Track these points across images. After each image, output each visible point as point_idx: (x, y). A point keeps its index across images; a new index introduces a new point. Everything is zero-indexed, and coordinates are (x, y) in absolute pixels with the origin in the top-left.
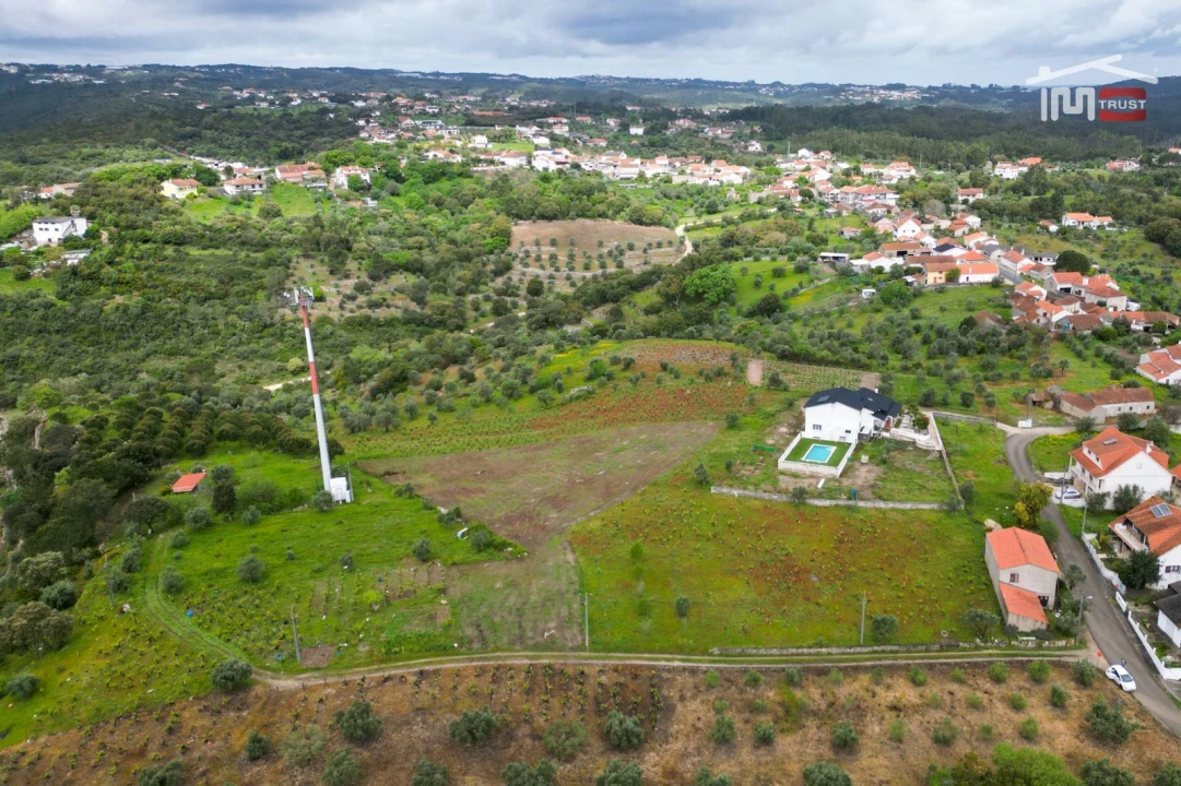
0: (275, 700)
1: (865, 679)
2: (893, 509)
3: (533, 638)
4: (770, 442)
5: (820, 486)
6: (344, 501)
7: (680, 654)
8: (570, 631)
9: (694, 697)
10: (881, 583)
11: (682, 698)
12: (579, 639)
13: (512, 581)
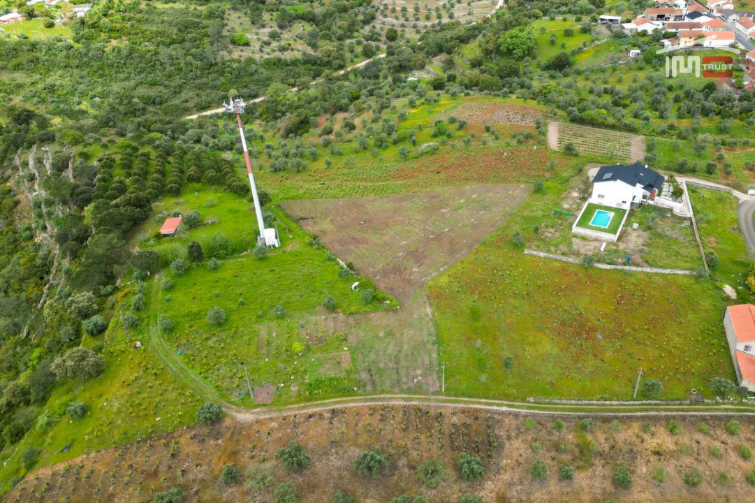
0: (239, 430)
1: (636, 427)
2: (656, 274)
3: (406, 383)
4: (566, 206)
5: (602, 249)
6: (274, 246)
7: (506, 400)
8: (431, 378)
9: (517, 436)
10: (648, 343)
11: (509, 438)
12: (438, 385)
13: (390, 331)
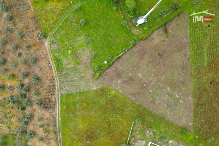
0: (43, 44)
3: (63, 85)
11: (50, 113)
12: (63, 94)
13: (84, 77)
